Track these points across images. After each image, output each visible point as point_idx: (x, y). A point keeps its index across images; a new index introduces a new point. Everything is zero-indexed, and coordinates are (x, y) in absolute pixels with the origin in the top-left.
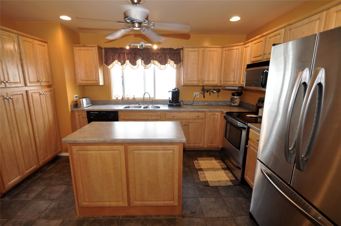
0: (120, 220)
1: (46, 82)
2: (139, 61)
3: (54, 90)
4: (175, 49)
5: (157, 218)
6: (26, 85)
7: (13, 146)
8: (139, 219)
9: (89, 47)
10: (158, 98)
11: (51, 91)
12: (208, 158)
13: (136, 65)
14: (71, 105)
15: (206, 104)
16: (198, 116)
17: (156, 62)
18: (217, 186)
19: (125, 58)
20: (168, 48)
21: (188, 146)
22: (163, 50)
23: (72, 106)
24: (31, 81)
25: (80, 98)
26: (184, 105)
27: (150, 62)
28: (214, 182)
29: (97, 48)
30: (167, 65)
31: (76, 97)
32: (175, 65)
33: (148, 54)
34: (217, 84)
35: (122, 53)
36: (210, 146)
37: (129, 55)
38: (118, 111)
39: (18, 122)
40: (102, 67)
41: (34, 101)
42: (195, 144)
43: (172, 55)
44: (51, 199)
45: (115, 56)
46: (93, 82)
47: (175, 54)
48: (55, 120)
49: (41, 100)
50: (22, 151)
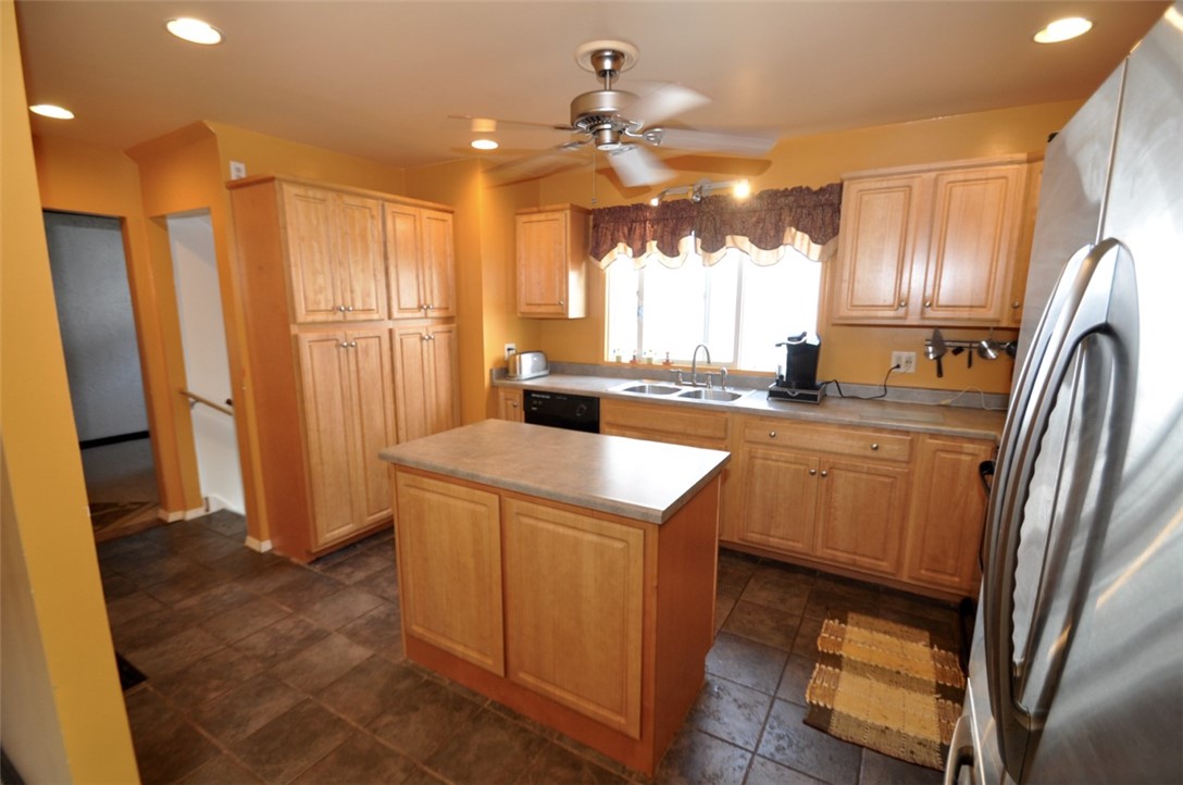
0: (481, 710)
1: (439, 309)
2: (688, 243)
3: (458, 329)
4: (815, 187)
5: (575, 752)
6: (390, 317)
7: (347, 452)
8: (524, 730)
9: (549, 214)
10: (745, 365)
11: (450, 332)
12: (896, 628)
13: (678, 254)
14: (491, 371)
15: (943, 403)
16: (876, 448)
17: (744, 241)
18: (862, 746)
19: (645, 235)
20: (790, 188)
21: (825, 556)
22: (770, 196)
23: (494, 372)
24: (402, 307)
25: (517, 354)
26: (843, 397)
27: (722, 244)
28: (860, 724)
29: (568, 212)
30: (782, 247)
31: (509, 350)
32: (816, 249)
33: (717, 217)
34: (998, 321)
35: (640, 221)
36: (929, 582)
37: (658, 223)
38: (598, 399)
39: (364, 400)
40: (584, 266)
41: (405, 356)
42: (857, 558)
43: (805, 211)
44: (386, 595)
45: (618, 231)
46: (552, 309)
47: (815, 207)
48: (452, 406)
49: (422, 354)
50: (365, 468)
